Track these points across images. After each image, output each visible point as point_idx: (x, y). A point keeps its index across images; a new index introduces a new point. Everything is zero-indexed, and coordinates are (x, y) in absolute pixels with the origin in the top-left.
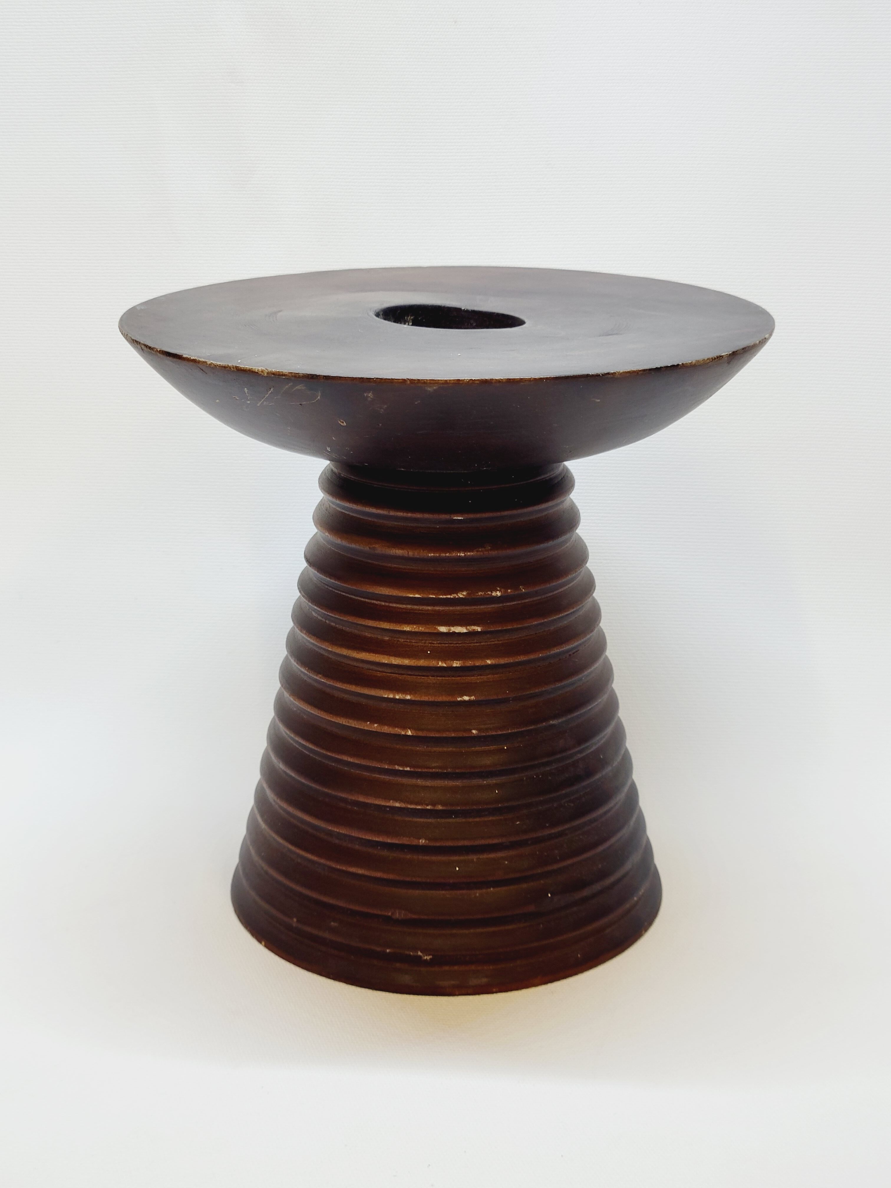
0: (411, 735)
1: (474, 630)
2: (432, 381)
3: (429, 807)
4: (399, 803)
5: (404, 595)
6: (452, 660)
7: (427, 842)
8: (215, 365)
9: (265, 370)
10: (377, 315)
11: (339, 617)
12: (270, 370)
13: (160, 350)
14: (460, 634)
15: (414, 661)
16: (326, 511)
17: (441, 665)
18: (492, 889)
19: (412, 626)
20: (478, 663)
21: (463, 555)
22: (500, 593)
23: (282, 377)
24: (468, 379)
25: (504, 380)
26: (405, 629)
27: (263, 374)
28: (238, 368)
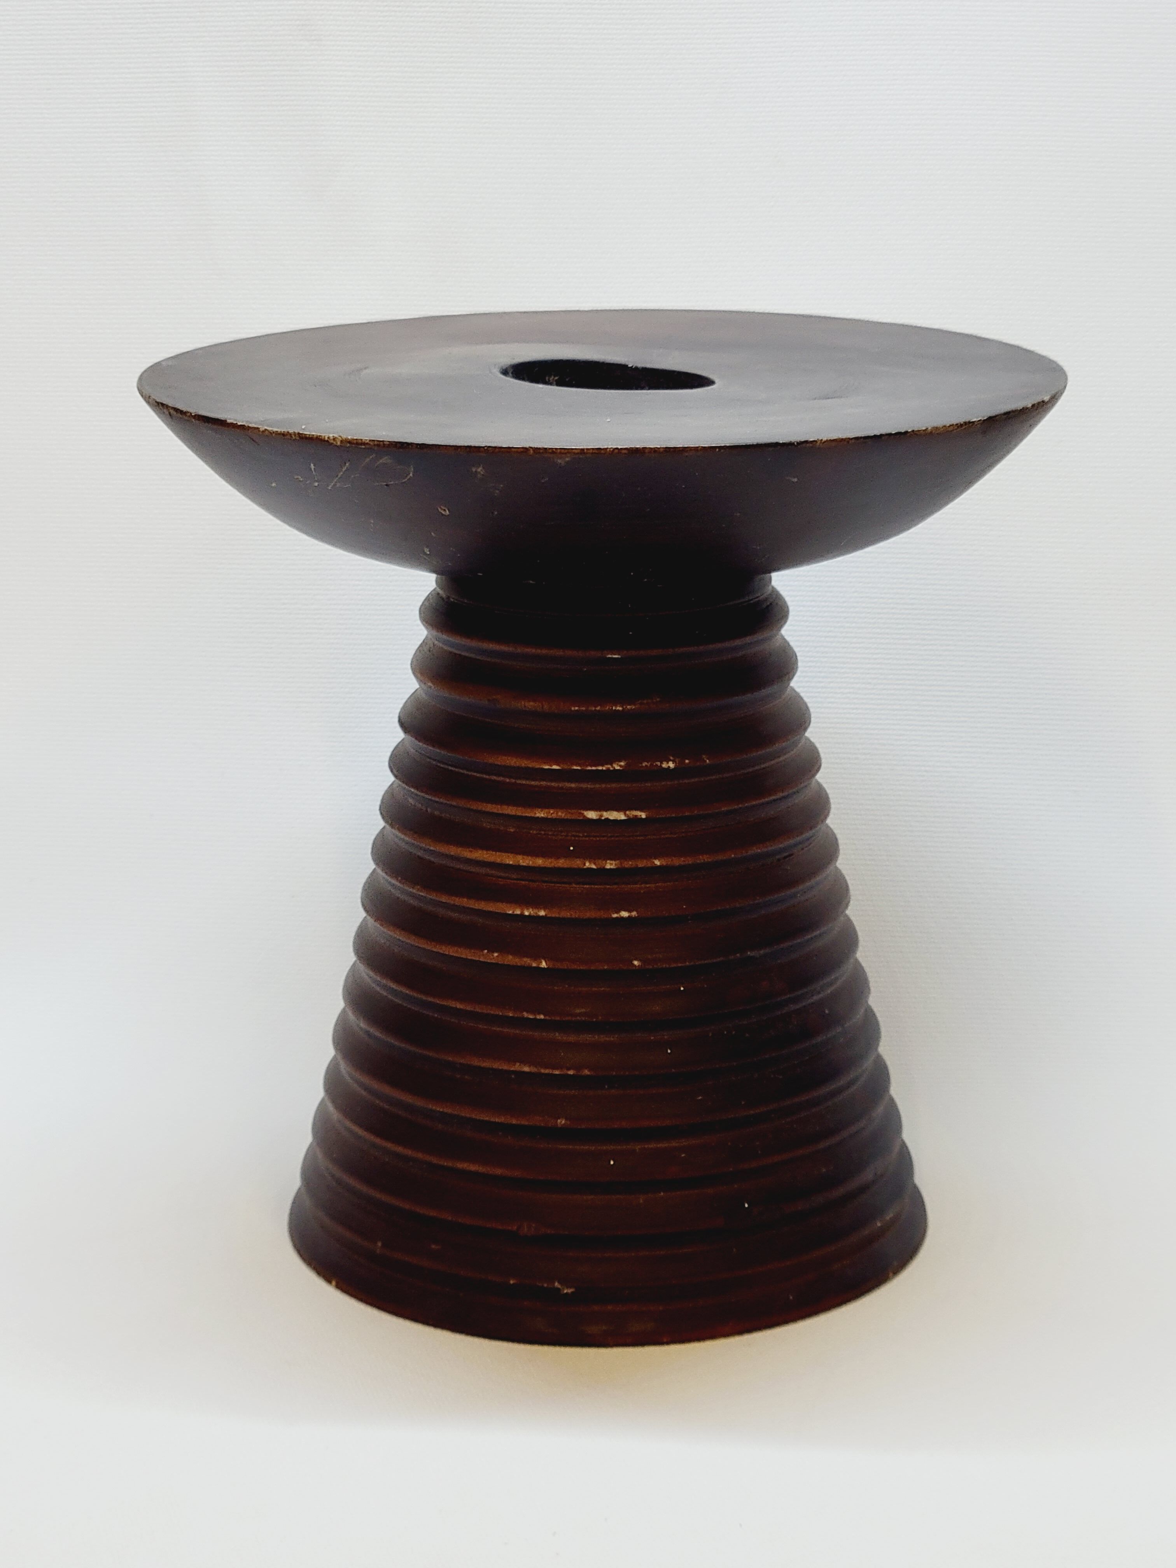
0: (546, 967)
1: (636, 816)
2: (563, 451)
3: (571, 1072)
4: (530, 1066)
5: (538, 766)
6: (604, 860)
7: (569, 1122)
8: (271, 433)
9: (337, 438)
10: (505, 372)
11: (445, 802)
12: (344, 437)
13: (195, 415)
14: (616, 821)
15: (550, 860)
16: (428, 653)
17: (589, 867)
18: (662, 1194)
19: (547, 810)
20: (641, 864)
21: (620, 709)
22: (674, 765)
23: (360, 446)
24: (612, 448)
25: (662, 450)
26: (538, 815)
27: (335, 443)
28: (301, 436)
